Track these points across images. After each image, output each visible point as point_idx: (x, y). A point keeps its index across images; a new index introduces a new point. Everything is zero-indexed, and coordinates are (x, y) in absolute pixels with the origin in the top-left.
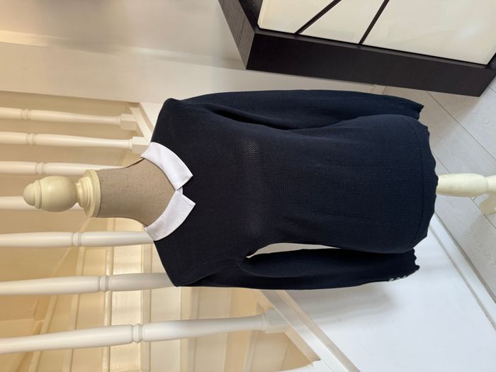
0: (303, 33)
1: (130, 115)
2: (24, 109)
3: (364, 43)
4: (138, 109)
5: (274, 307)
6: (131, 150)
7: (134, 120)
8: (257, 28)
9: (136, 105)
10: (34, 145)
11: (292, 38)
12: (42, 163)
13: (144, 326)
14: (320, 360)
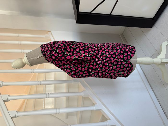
0: (92, 12)
2: (18, 34)
4: (50, 33)
5: (86, 90)
7: (49, 36)
9: (50, 31)
10: (21, 44)
11: (89, 14)
12: (23, 50)
13: (50, 94)
14: (97, 104)
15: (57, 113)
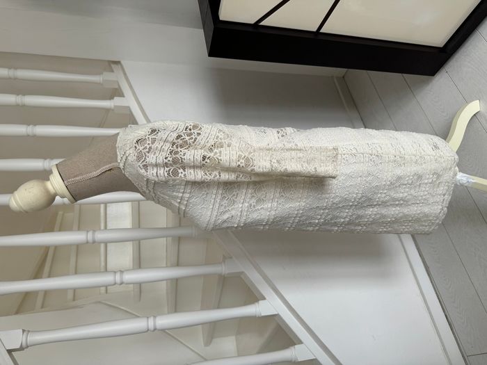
1: (112, 73)
2: (10, 68)
7: (116, 79)
9: (118, 63)
10: (24, 106)
11: (250, 29)
12: (31, 126)
13: (125, 273)
14: (264, 299)
15: (148, 330)
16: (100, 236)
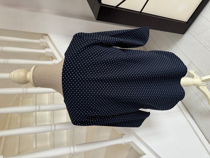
0: (119, 6)
1: (45, 39)
3: (142, 12)
4: (47, 37)
6: (45, 54)
7: (46, 41)
8: (101, 4)
9: (46, 35)
10: (2, 51)
11: (115, 8)
12: (6, 59)
15: (71, 153)
16: (42, 108)
